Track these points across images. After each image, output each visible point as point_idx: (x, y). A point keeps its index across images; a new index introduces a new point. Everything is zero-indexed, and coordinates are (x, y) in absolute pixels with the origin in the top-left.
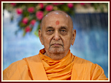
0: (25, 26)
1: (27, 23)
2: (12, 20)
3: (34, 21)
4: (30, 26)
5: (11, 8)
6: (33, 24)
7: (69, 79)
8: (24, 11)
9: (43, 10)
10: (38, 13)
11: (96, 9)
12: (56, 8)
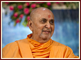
0: (16, 19)
1: (17, 17)
2: (6, 14)
3: (22, 15)
4: (19, 19)
5: (5, 6)
6: (22, 17)
7: (48, 57)
8: (15, 8)
9: (29, 7)
10: (25, 9)
11: (67, 6)
12: (38, 6)
